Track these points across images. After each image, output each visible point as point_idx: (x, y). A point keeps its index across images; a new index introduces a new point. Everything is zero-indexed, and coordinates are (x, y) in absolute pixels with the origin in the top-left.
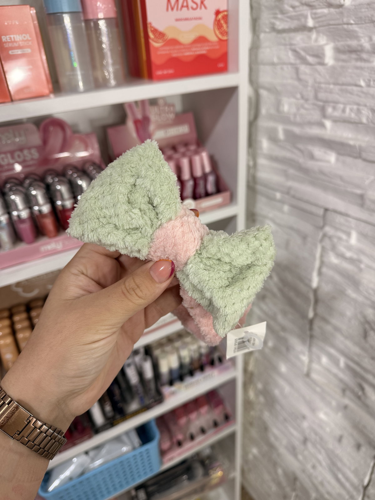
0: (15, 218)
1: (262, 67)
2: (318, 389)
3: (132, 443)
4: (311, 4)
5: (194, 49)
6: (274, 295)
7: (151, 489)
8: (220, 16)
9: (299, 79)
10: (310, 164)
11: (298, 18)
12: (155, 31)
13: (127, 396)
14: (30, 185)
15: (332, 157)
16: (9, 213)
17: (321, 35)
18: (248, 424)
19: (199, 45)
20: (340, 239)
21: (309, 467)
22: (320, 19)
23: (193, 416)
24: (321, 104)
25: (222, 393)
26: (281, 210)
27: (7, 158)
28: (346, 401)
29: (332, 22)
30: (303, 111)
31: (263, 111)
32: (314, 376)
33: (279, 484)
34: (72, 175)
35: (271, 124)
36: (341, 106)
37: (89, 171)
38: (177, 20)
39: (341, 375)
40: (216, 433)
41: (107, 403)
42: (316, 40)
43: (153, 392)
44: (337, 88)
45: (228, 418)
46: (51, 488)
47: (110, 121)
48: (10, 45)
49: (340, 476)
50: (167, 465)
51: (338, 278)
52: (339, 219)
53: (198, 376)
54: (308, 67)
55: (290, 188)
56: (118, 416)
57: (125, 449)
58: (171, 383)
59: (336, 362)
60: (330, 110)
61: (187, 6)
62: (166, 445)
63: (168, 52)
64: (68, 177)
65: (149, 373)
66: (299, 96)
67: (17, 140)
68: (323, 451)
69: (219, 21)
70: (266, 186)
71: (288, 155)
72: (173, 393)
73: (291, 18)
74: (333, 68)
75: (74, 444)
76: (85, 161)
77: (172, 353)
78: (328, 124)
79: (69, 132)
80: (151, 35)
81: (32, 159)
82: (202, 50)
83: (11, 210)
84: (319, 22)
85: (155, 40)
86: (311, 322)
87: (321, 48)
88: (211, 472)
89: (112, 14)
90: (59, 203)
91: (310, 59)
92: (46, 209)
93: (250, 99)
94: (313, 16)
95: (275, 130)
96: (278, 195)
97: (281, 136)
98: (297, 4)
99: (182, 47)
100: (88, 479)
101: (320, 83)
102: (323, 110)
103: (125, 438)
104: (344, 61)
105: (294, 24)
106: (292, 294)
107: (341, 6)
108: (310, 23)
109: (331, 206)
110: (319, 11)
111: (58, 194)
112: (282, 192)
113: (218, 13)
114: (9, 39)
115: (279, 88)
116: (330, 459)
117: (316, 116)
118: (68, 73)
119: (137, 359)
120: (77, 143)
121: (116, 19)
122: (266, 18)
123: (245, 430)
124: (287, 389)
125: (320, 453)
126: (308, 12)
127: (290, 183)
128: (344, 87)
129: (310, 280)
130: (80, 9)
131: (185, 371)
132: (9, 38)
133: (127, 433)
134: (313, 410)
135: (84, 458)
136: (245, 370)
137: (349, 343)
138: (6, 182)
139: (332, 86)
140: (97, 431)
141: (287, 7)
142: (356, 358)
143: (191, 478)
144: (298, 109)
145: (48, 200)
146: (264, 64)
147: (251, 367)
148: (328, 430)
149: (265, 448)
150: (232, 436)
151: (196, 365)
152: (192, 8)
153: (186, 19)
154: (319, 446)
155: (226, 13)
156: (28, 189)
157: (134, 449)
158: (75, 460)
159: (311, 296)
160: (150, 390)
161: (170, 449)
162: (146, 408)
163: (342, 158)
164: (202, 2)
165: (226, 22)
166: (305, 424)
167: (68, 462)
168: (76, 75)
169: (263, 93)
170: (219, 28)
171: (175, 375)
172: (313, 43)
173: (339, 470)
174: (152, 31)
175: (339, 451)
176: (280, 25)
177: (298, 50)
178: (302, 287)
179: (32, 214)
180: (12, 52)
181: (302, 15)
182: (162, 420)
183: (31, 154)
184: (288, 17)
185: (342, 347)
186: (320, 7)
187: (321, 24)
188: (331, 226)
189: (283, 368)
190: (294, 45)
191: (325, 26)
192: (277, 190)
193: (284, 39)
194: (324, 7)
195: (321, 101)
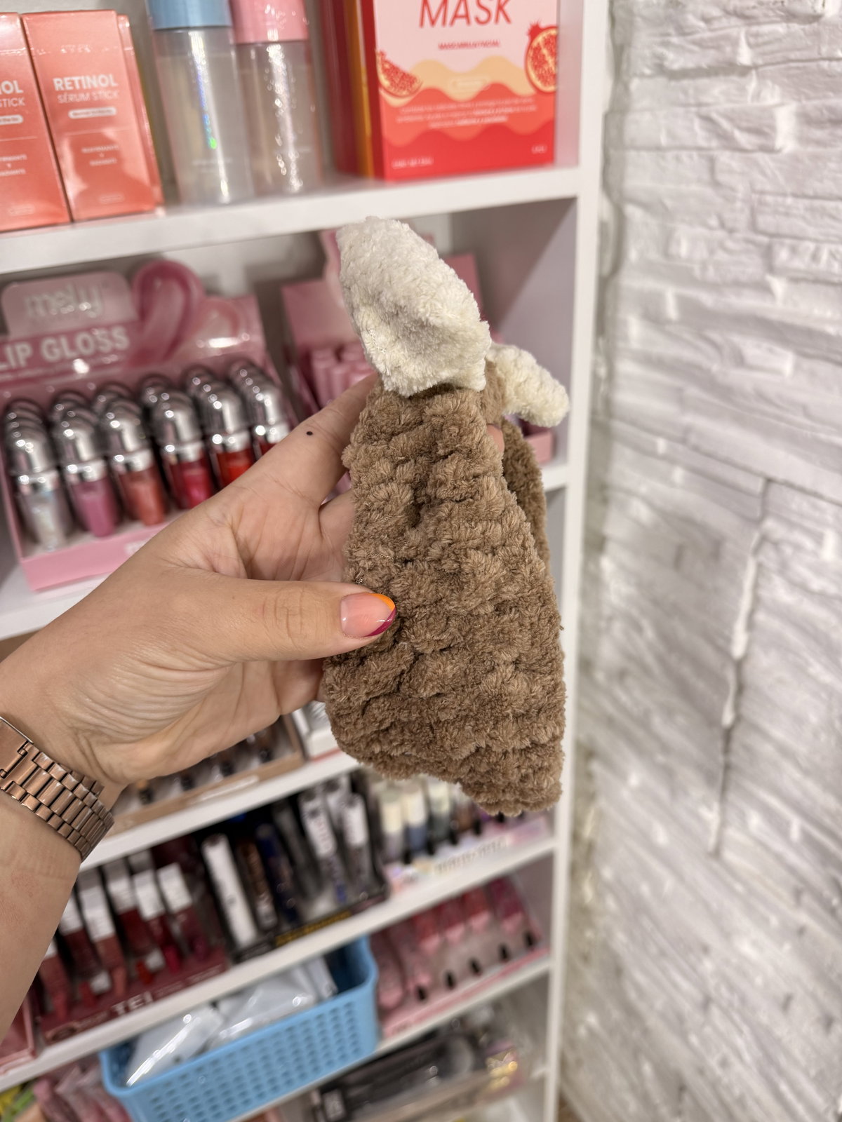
0: (73, 479)
1: (632, 154)
2: (739, 887)
3: (316, 988)
4: (748, 13)
5: (478, 113)
6: (646, 670)
7: (354, 1093)
8: (540, 39)
9: (716, 184)
10: (736, 376)
11: (716, 44)
12: (393, 71)
13: (309, 882)
14: (108, 408)
15: (786, 362)
16: (60, 469)
17: (769, 83)
18: (579, 958)
19: (492, 103)
20: (798, 547)
21: (713, 1062)
22: (768, 48)
23: (456, 933)
24: (764, 239)
25: (520, 884)
26: (666, 479)
27: (59, 345)
28: (803, 918)
29: (793, 56)
30: (721, 256)
31: (633, 254)
32: (730, 856)
33: (645, 1099)
34: (200, 388)
35: (649, 284)
36: (811, 246)
37: (237, 380)
38: (442, 47)
39: (792, 858)
40: (504, 975)
41: (262, 896)
42: (757, 96)
43: (366, 876)
44: (802, 204)
45: (531, 941)
46: (133, 1079)
47: (288, 271)
48: (72, 98)
49: (784, 1087)
50: (393, 1041)
51: (792, 636)
52: (798, 503)
53: (469, 846)
54: (737, 155)
55: (688, 430)
56: (286, 927)
57: (299, 1000)
58: (407, 858)
59: (781, 828)
60: (783, 255)
61: (467, 16)
62: (391, 996)
63: (420, 118)
64: (193, 391)
65: (358, 833)
66: (714, 222)
67: (85, 306)
68: (745, 1029)
69: (538, 49)
70: (633, 423)
71: (687, 354)
72: (411, 881)
73: (700, 44)
74: (795, 158)
75: (187, 985)
76: (231, 358)
77: (411, 791)
78: (779, 285)
79: (196, 292)
80: (383, 80)
81: (114, 351)
82: (497, 115)
83: (62, 462)
84: (764, 54)
85: (392, 90)
86: (728, 735)
87: (769, 113)
88: (492, 1062)
89: (298, 34)
90: (170, 449)
91: (742, 138)
92: (141, 461)
93: (603, 227)
94: (752, 40)
95: (658, 298)
96: (662, 445)
97: (671, 310)
98: (715, 12)
99: (452, 107)
100: (215, 1062)
101: (762, 193)
102: (768, 254)
103: (300, 976)
104: (818, 143)
105: (706, 59)
106: (686, 670)
107: (816, 18)
108: (745, 56)
109: (779, 475)
110: (766, 29)
111: (169, 429)
112: (669, 438)
113: (535, 31)
114: (70, 86)
115: (669, 203)
116: (762, 1047)
117: (752, 267)
118: (196, 163)
119: (333, 800)
120: (215, 315)
121: (306, 42)
122: (644, 43)
123: (572, 972)
124: (669, 884)
125: (741, 1032)
126: (739, 30)
127: (689, 419)
128: (817, 203)
129: (729, 640)
130: (227, 21)
131: (440, 832)
132: (70, 83)
133: (305, 965)
134: (727, 935)
135: (209, 1015)
136: (575, 837)
137: (812, 786)
138: (55, 400)
139: (789, 201)
140: (239, 956)
141: (692, 20)
142: (827, 821)
143: (444, 1073)
144: (712, 252)
145: (146, 443)
146: (638, 149)
147: (588, 832)
148: (759, 981)
149: (616, 1014)
150: (542, 984)
151: (465, 820)
152: (478, 20)
153: (464, 45)
154: (737, 1017)
155: (553, 32)
156: (102, 416)
157: (320, 1000)
158: (187, 1018)
159: (730, 676)
160: (359, 871)
161: (400, 1005)
162: (348, 911)
163: (807, 364)
164: (500, 8)
165: (554, 54)
166: (708, 966)
167: (174, 1021)
168: (215, 166)
169: (633, 212)
170: (536, 63)
171: (417, 841)
172: (749, 102)
173: (781, 1072)
174: (385, 71)
175: (781, 1031)
176: (675, 61)
177: (714, 116)
178: (709, 654)
179: (109, 472)
180: (76, 114)
181: (727, 38)
182: (383, 939)
183: (111, 338)
184: (694, 43)
185: (796, 793)
186: (767, 20)
187: (768, 58)
188: (780, 518)
189: (661, 836)
190: (707, 105)
191: (778, 63)
192: (659, 434)
193: (685, 92)
194: (778, 19)
195: (764, 233)
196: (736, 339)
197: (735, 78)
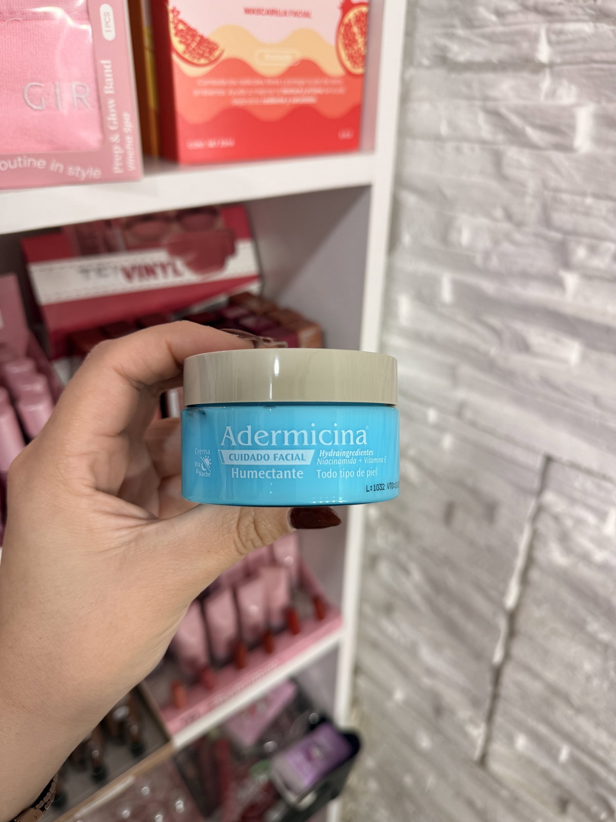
4: (552, 9)
5: (286, 91)
6: (411, 606)
8: (351, 15)
9: (502, 177)
10: (517, 360)
11: (510, 39)
12: (189, 33)
15: (572, 351)
17: (565, 82)
19: (300, 82)
20: (579, 522)
22: (569, 47)
24: (557, 236)
26: (435, 445)
29: (597, 56)
30: (507, 247)
31: (406, 239)
32: (496, 766)
35: (422, 268)
38: (249, 11)
42: (552, 94)
44: (603, 206)
51: (566, 596)
52: (580, 482)
54: (527, 151)
55: (463, 405)
59: (551, 752)
60: (581, 253)
63: (222, 93)
66: (499, 213)
69: (349, 26)
70: (403, 393)
71: (460, 335)
73: (493, 38)
74: (593, 160)
80: (178, 44)
82: (306, 95)
84: (564, 52)
85: (187, 57)
86: (498, 670)
87: (568, 114)
91: (533, 134)
94: (553, 37)
95: (433, 283)
96: (432, 415)
97: (447, 294)
98: (511, 6)
99: (258, 82)
101: (557, 190)
102: (561, 250)
105: (498, 53)
106: (455, 612)
108: (544, 53)
109: (562, 454)
110: (571, 27)
112: (440, 409)
113: (346, 5)
115: (449, 192)
117: (542, 261)
122: (425, 34)
124: (432, 780)
126: (540, 27)
127: (461, 394)
129: (503, 593)
139: (589, 201)
141: (484, 13)
142: (601, 753)
144: (496, 242)
153: (273, 12)
155: (364, 9)
159: (502, 623)
163: (595, 355)
165: (365, 34)
169: (410, 200)
170: (347, 43)
172: (542, 100)
176: (460, 53)
177: (504, 111)
178: (480, 603)
181: (524, 34)
184: (483, 36)
185: (568, 727)
186: (574, 17)
187: (568, 57)
188: (560, 492)
189: (425, 742)
190: (495, 99)
191: (578, 63)
192: (429, 405)
193: (469, 85)
194: (587, 18)
195: (559, 229)
196: (518, 326)
197: (526, 75)
